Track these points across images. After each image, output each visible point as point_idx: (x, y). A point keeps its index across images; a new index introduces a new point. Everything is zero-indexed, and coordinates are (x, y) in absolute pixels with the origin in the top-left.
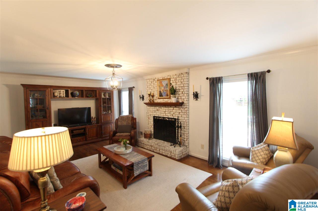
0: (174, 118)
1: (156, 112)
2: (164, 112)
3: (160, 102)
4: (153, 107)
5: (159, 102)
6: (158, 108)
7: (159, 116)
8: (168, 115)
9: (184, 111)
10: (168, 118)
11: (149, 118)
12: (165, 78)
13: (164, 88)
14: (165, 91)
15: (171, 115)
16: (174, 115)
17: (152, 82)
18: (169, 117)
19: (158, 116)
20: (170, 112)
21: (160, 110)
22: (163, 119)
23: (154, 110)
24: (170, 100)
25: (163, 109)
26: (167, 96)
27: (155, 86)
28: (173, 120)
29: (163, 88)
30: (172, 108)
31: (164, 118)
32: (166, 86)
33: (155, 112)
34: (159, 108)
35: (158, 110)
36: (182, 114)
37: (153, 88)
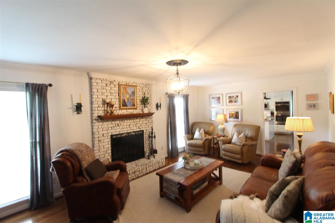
0: (140, 131)
1: (115, 128)
2: (128, 126)
3: (122, 113)
4: (110, 122)
5: (119, 113)
6: (118, 122)
7: (121, 133)
8: (134, 128)
9: (151, 121)
10: (134, 132)
11: (100, 141)
12: (130, 84)
13: (130, 96)
14: (131, 99)
15: (137, 127)
16: (140, 127)
17: (108, 85)
18: (135, 130)
19: (118, 133)
20: (136, 125)
21: (122, 124)
22: (128, 135)
23: (111, 126)
24: (136, 111)
25: (127, 122)
26: (133, 106)
27: (113, 92)
28: (141, 132)
29: (128, 96)
30: (138, 120)
31: (128, 133)
32: (132, 94)
33: (113, 128)
34: (121, 122)
35: (118, 125)
36: (149, 124)
37: (109, 94)
